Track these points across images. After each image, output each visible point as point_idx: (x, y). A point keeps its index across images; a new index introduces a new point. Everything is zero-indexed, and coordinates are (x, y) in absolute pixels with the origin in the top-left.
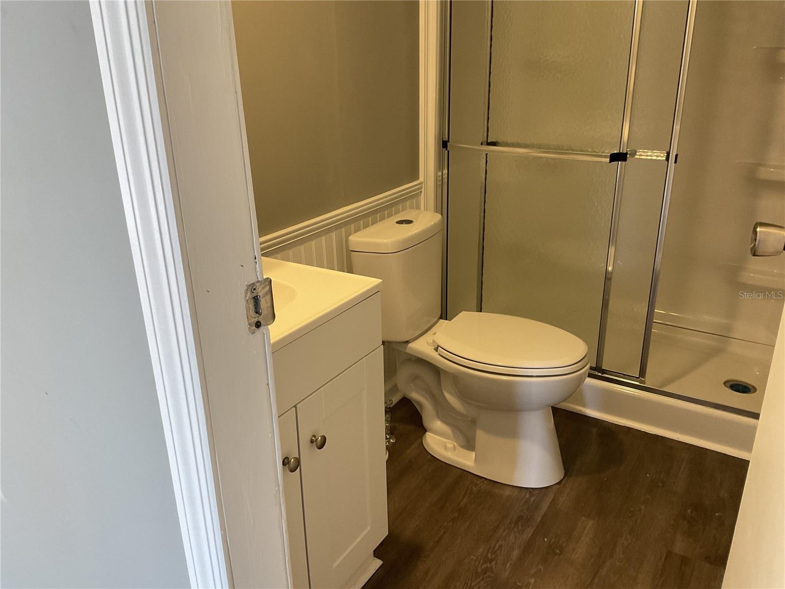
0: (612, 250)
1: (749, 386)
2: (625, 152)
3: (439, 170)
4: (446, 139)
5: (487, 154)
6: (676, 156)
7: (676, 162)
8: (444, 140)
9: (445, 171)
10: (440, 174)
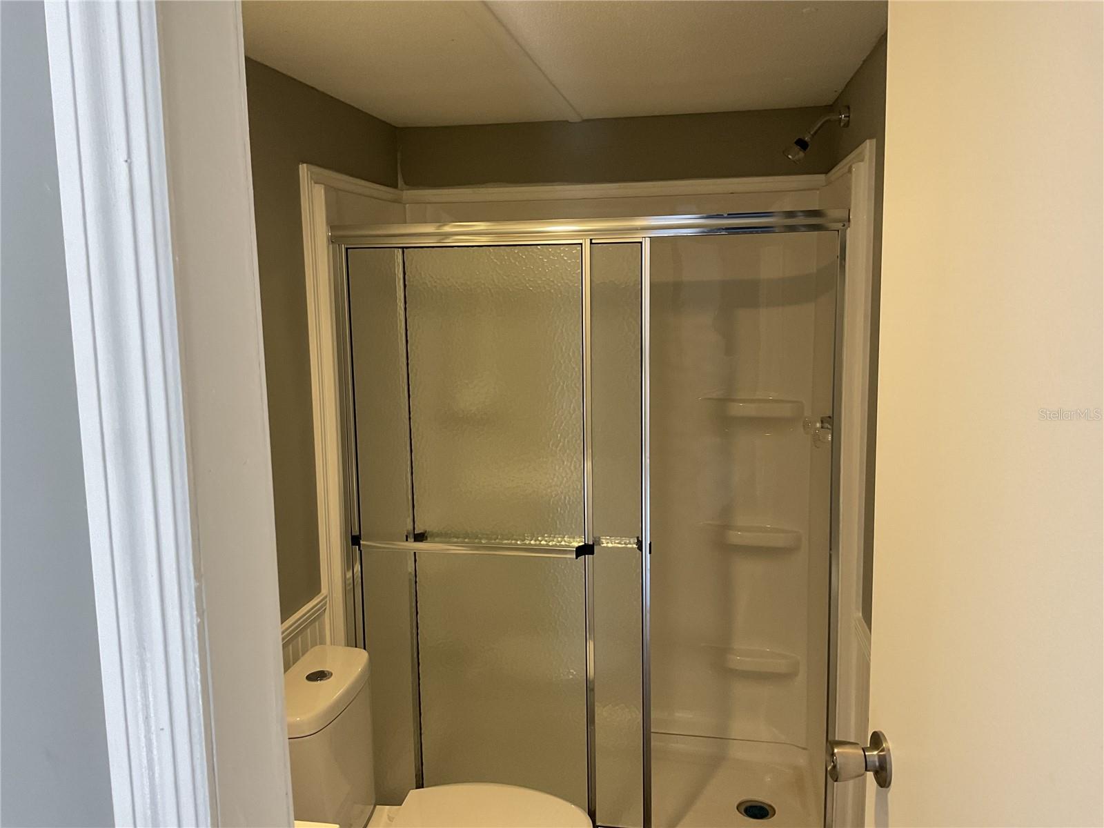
0: (591, 645)
1: (765, 806)
2: (592, 543)
3: (348, 570)
4: (356, 533)
5: (415, 553)
6: (650, 544)
7: (650, 553)
8: (353, 534)
9: (357, 567)
10: (349, 575)
